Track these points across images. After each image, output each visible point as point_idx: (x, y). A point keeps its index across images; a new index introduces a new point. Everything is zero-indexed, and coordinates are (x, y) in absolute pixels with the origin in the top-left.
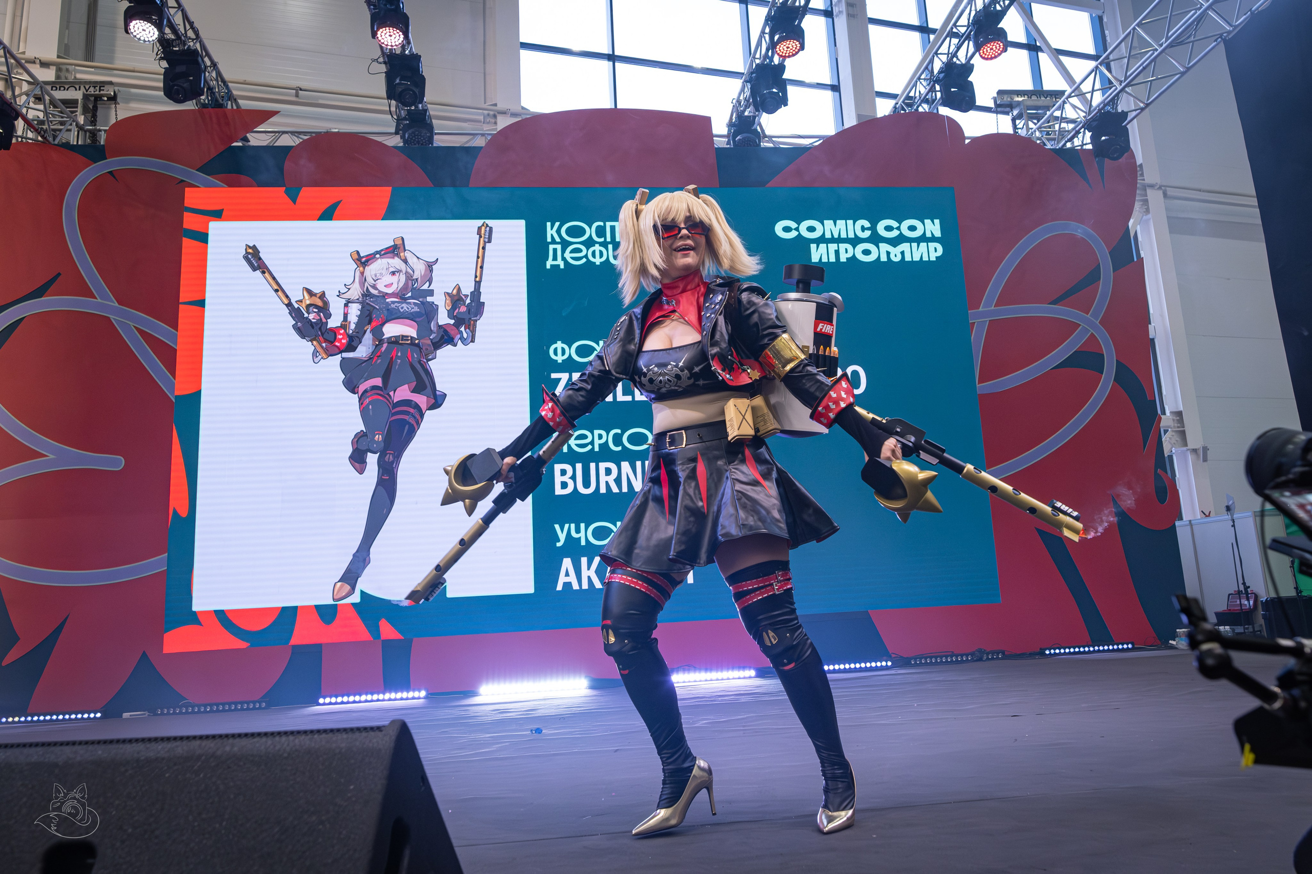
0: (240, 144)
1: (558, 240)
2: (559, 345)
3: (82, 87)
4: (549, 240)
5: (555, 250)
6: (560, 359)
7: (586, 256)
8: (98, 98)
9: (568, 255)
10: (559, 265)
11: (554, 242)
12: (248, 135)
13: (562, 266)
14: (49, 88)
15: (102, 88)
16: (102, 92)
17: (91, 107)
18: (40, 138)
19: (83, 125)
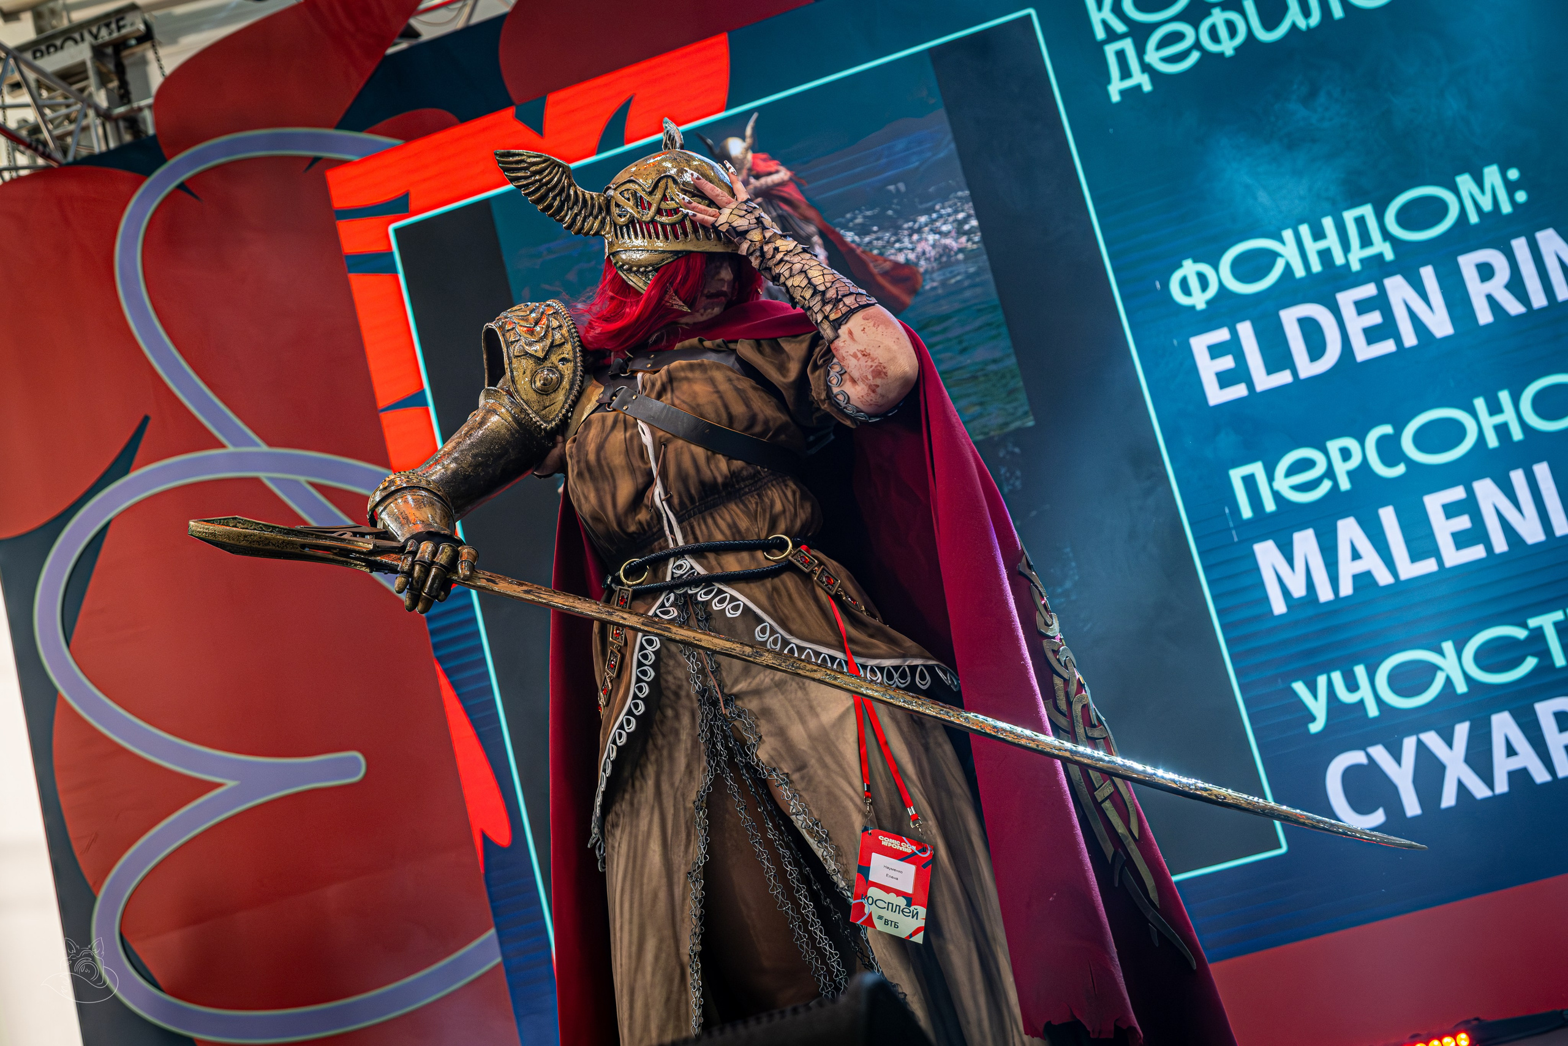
0: (403, 45)
1: (1120, 27)
2: (1189, 268)
3: (87, 36)
4: (1100, 34)
5: (1121, 55)
6: (1199, 300)
7: (1197, 45)
8: (120, 45)
9: (1153, 57)
10: (1138, 87)
11: (1112, 36)
12: (414, 22)
13: (1147, 87)
14: (28, 56)
15: (122, 23)
16: (124, 31)
17: (111, 66)
18: (41, 162)
19: (109, 109)
